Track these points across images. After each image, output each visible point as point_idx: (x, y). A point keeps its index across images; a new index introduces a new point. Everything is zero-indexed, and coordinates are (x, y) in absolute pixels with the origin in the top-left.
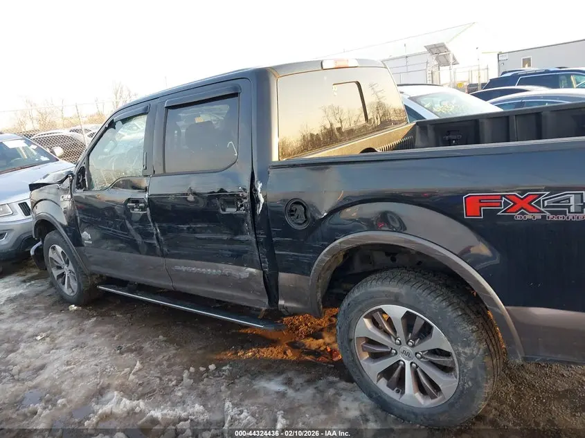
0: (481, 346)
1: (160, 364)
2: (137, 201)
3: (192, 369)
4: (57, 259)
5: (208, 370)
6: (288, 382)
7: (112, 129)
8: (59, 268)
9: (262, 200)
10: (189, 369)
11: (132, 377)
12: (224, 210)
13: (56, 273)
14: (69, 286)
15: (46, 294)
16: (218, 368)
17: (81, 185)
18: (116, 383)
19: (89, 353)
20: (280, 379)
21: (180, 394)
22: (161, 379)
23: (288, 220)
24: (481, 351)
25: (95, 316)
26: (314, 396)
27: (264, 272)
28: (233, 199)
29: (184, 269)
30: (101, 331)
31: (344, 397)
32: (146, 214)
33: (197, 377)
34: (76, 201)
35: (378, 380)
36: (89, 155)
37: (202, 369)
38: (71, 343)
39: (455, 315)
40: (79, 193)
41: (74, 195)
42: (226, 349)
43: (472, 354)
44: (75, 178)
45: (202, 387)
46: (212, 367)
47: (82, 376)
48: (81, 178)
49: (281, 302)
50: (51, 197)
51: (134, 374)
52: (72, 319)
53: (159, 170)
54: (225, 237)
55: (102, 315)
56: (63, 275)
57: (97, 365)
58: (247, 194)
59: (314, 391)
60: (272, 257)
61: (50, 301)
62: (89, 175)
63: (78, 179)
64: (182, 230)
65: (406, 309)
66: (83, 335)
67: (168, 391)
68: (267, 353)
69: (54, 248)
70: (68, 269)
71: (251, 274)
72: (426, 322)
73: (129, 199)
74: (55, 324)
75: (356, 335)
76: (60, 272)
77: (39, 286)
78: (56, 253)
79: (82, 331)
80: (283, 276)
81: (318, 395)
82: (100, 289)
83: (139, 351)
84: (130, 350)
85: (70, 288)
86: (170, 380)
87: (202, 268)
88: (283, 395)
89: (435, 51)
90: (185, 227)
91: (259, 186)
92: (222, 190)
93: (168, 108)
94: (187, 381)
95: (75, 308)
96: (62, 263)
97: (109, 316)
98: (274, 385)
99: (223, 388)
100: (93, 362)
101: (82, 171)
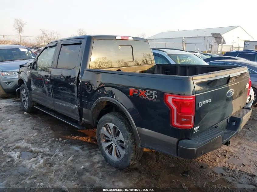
0: (132, 140)
1: (44, 135)
2: (47, 76)
3: (53, 139)
4: (24, 94)
5: (59, 140)
6: (82, 148)
7: (46, 49)
8: (24, 98)
9: (80, 82)
10: (52, 138)
11: (32, 137)
12: (70, 83)
13: (23, 99)
14: (26, 105)
15: (19, 107)
16: (63, 140)
17: (33, 68)
18: (26, 138)
19: (23, 128)
20: (80, 147)
21: (44, 145)
22: (41, 139)
23: (87, 89)
24: (131, 142)
25: (31, 117)
26: (87, 153)
27: (79, 107)
28: (73, 80)
29: (58, 103)
30: (30, 122)
31: (97, 155)
32: (49, 81)
33: (53, 141)
34: (31, 73)
35: (106, 150)
36: (38, 57)
37: (57, 139)
38: (19, 124)
39: (125, 128)
40: (33, 71)
41: (31, 71)
42: (69, 135)
43: (128, 142)
44: (32, 65)
45: (53, 144)
46: (60, 139)
47: (16, 134)
48: (34, 66)
49: (83, 119)
50: (25, 71)
51: (33, 137)
52: (23, 116)
53: (55, 67)
54: (70, 93)
55: (34, 117)
56: (25, 101)
57: (23, 132)
58: (76, 79)
59: (89, 152)
60: (81, 102)
61: (19, 109)
62: (37, 65)
63: (33, 66)
64: (58, 89)
65: (114, 125)
66: (24, 122)
67: (42, 143)
68: (82, 138)
69: (23, 90)
70: (27, 98)
71: (76, 107)
72: (119, 131)
73: (46, 75)
74: (16, 117)
75: (101, 133)
76: (24, 99)
77: (18, 104)
78: (23, 92)
79: (24, 121)
80: (84, 109)
81: (89, 153)
82: (34, 107)
83: (39, 130)
84: (37, 129)
85: (26, 106)
86: (44, 141)
87: (63, 103)
88: (78, 151)
89: (215, 36)
90: (59, 87)
91: (80, 76)
92: (70, 76)
93: (62, 45)
94: (49, 142)
95: (26, 113)
96: (25, 96)
97: (36, 118)
98: (76, 148)
99: (60, 146)
100: (22, 130)
101: (35, 63)
